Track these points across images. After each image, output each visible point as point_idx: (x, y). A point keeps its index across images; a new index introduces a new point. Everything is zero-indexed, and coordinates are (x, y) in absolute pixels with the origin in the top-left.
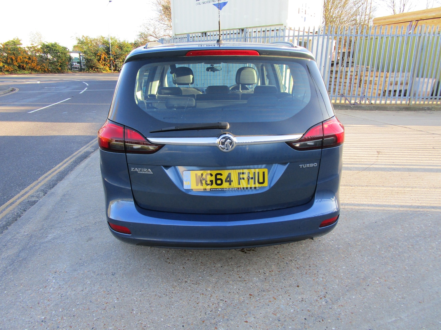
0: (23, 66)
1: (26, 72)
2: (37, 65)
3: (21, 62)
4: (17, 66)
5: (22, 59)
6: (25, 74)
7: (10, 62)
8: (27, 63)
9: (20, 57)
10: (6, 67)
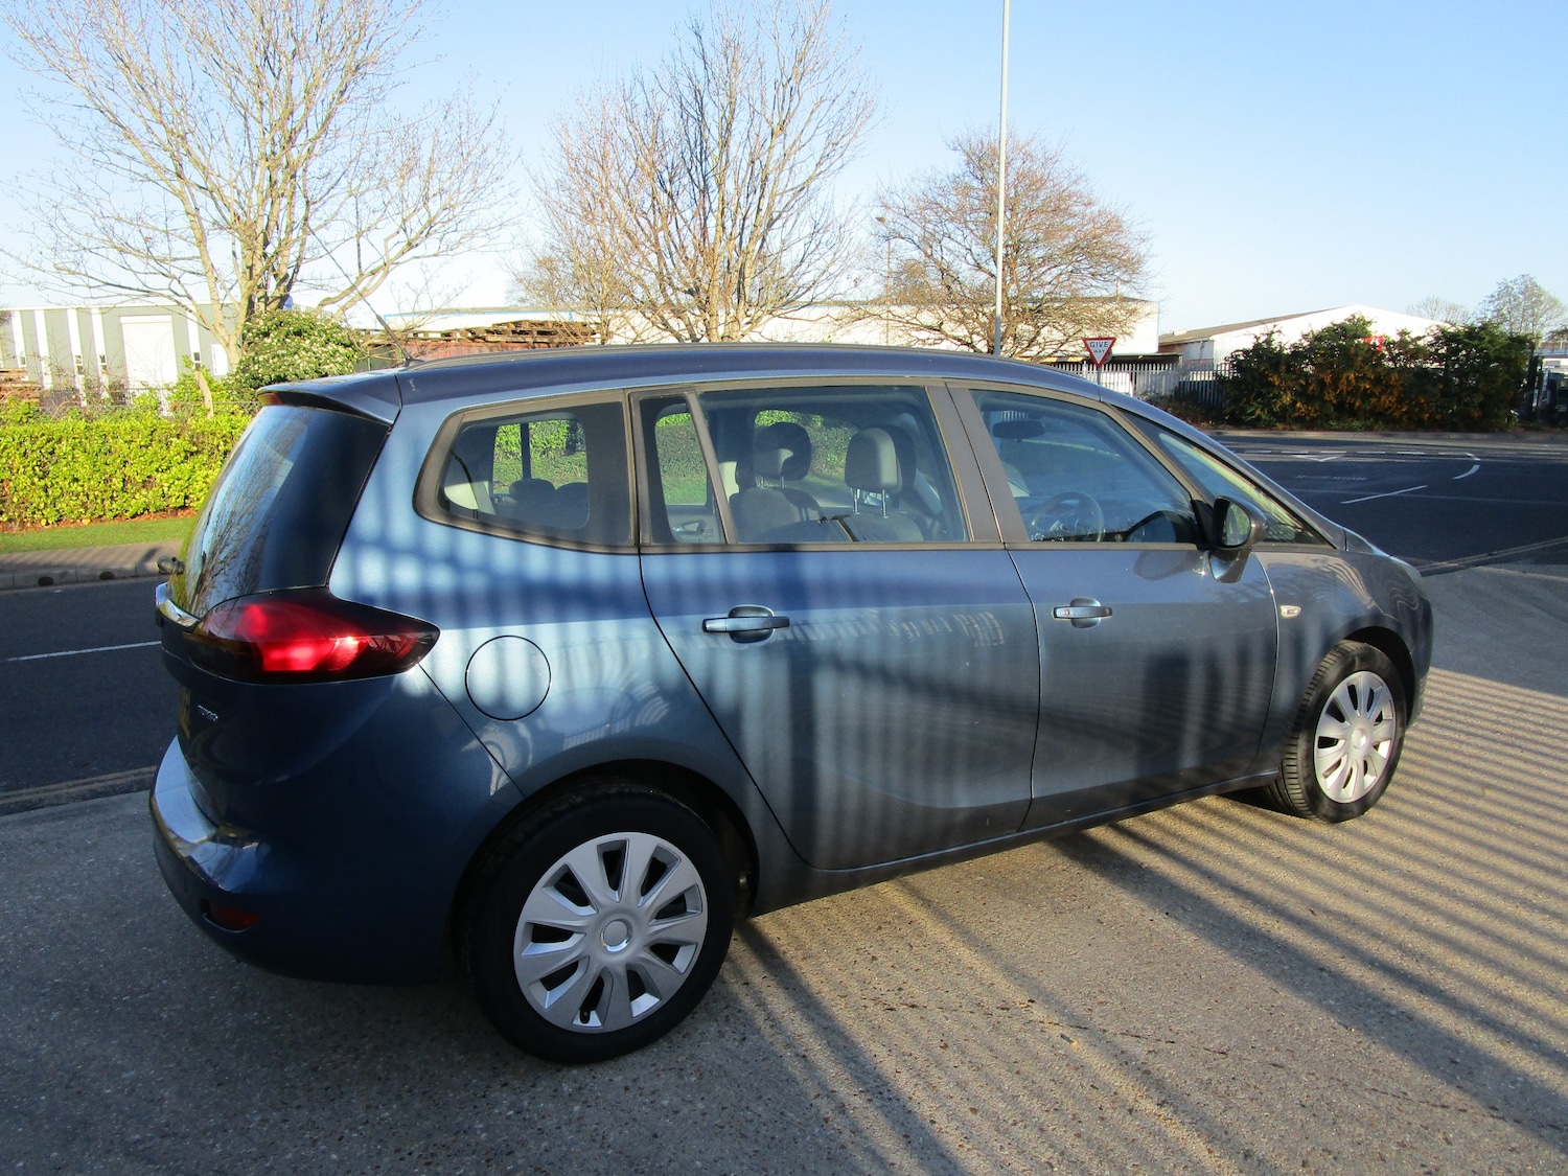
0: (1352, 405)
1: (1356, 424)
2: (1400, 401)
3: (1349, 393)
4: (1334, 404)
5: (1353, 381)
6: (1351, 430)
7: (1313, 391)
8: (1366, 395)
9: (1348, 377)
10: (1300, 408)
